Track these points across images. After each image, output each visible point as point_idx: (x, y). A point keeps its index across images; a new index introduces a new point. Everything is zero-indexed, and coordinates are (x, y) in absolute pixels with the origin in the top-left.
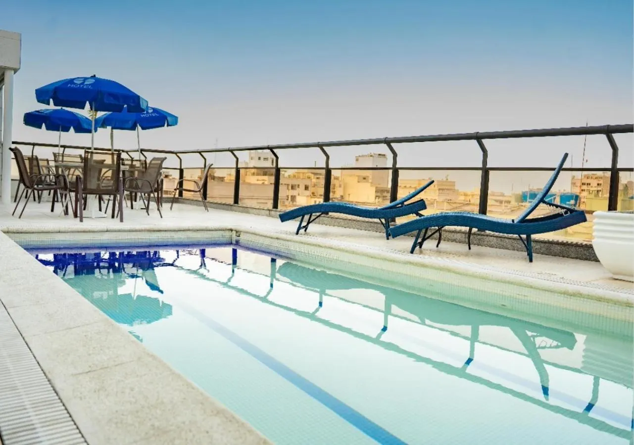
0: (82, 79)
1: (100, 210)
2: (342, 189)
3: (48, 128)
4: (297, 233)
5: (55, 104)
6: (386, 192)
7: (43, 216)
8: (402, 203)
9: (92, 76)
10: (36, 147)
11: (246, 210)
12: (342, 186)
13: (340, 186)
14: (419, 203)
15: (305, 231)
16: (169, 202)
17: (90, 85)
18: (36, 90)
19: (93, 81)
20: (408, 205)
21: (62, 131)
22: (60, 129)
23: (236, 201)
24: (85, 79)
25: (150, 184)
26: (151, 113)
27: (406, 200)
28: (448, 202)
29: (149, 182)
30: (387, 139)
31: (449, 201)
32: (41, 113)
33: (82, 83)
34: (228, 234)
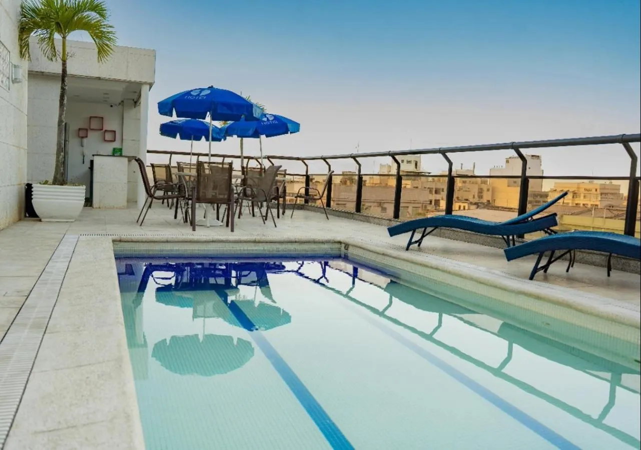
0: (199, 90)
1: (218, 219)
2: (490, 193)
3: (182, 138)
4: (407, 249)
5: (178, 116)
6: (539, 197)
7: (167, 224)
8: (531, 216)
9: (209, 87)
10: (173, 155)
11: (367, 219)
12: (491, 190)
13: (488, 190)
14: (550, 217)
15: (419, 245)
16: (291, 209)
17: (206, 95)
18: (158, 103)
19: (209, 92)
20: (537, 219)
21: (194, 140)
22: (192, 139)
23: (358, 209)
24: (202, 90)
25: (265, 193)
26: (272, 121)
27: (535, 214)
28: (609, 209)
29: (263, 191)
30: (514, 144)
31: (611, 208)
32: (175, 123)
33: (198, 95)
34: (337, 246)
